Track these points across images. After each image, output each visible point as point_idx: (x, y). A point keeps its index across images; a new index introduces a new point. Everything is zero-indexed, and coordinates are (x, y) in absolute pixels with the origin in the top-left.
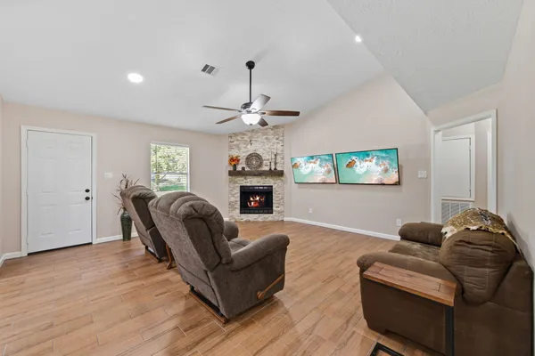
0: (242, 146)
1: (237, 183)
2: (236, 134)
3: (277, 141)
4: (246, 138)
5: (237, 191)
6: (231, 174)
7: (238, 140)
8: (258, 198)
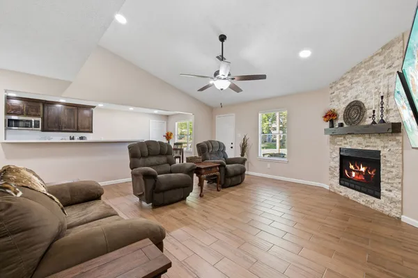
0: (342, 95)
1: (336, 144)
2: (335, 83)
4: (346, 83)
5: (336, 155)
7: (337, 89)
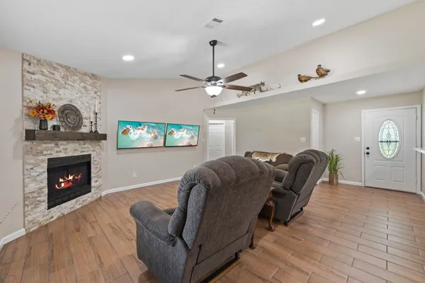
0: (51, 87)
1: (41, 153)
2: (38, 61)
3: (95, 95)
4: (57, 76)
5: (42, 170)
6: (30, 135)
8: (71, 178)
